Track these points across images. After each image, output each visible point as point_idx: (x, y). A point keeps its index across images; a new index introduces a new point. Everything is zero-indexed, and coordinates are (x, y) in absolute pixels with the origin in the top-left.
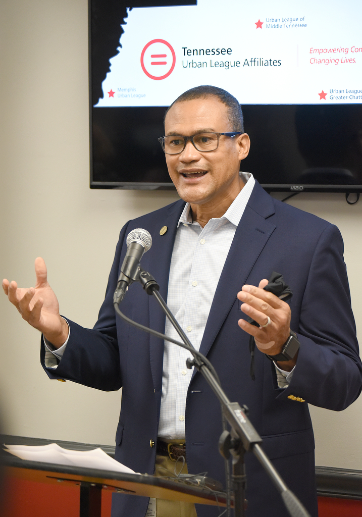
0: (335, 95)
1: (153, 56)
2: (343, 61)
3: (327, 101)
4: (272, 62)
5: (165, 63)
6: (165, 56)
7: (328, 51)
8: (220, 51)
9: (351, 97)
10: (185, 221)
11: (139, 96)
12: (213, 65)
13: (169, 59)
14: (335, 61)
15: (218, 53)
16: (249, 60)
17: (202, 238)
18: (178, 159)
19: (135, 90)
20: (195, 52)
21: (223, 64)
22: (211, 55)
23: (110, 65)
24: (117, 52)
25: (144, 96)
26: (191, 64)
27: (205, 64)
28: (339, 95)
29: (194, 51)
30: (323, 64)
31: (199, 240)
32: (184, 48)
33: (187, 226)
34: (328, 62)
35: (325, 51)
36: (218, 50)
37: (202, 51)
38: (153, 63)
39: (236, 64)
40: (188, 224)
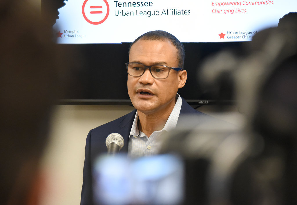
0: (231, 35)
1: (91, 7)
2: (237, 11)
3: (226, 40)
4: (183, 12)
5: (101, 12)
6: (101, 7)
7: (225, 4)
8: (143, 3)
9: (244, 37)
10: (134, 133)
11: (81, 36)
12: (138, 13)
13: (104, 10)
14: (231, 11)
15: (142, 5)
16: (166, 11)
17: (149, 145)
18: (138, 81)
19: (78, 32)
20: (125, 4)
21: (146, 13)
22: (136, 6)
23: (58, 13)
24: (64, 4)
25: (85, 36)
26: (121, 13)
27: (132, 13)
28: (234, 35)
29: (123, 3)
30: (222, 13)
32: (116, 2)
34: (225, 12)
35: (224, 4)
36: (142, 3)
37: (130, 4)
38: (92, 13)
39: (156, 13)
40: (137, 136)
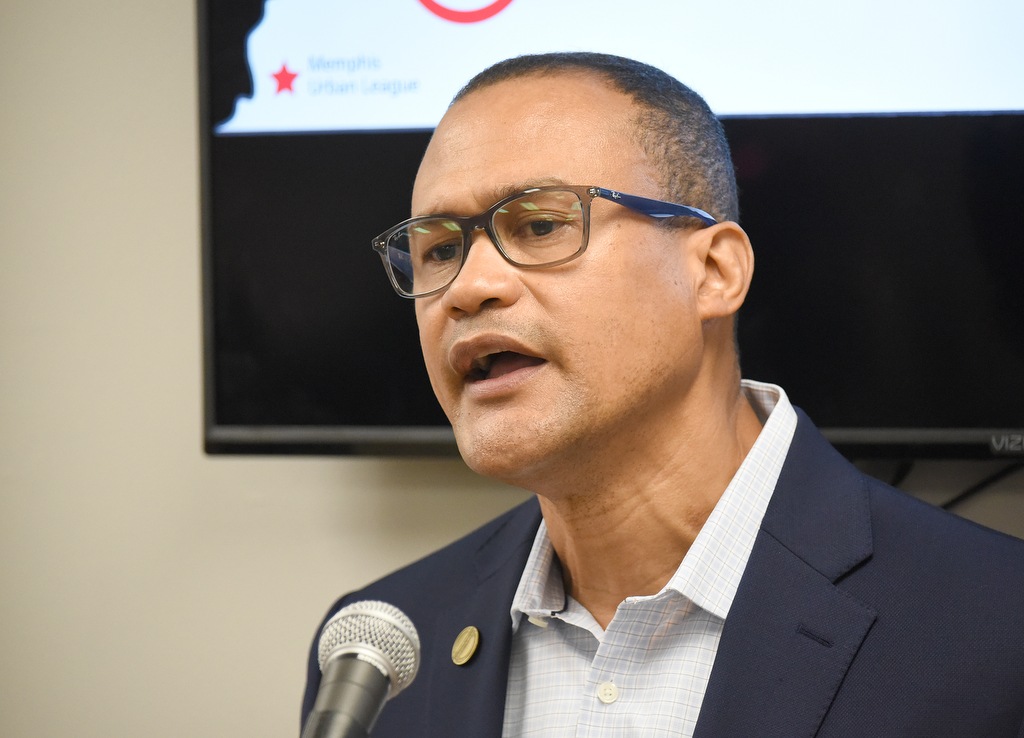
10: (533, 605)
11: (392, 88)
17: (605, 678)
19: (375, 63)
25: (412, 86)
31: (593, 686)
33: (543, 624)
40: (546, 619)
